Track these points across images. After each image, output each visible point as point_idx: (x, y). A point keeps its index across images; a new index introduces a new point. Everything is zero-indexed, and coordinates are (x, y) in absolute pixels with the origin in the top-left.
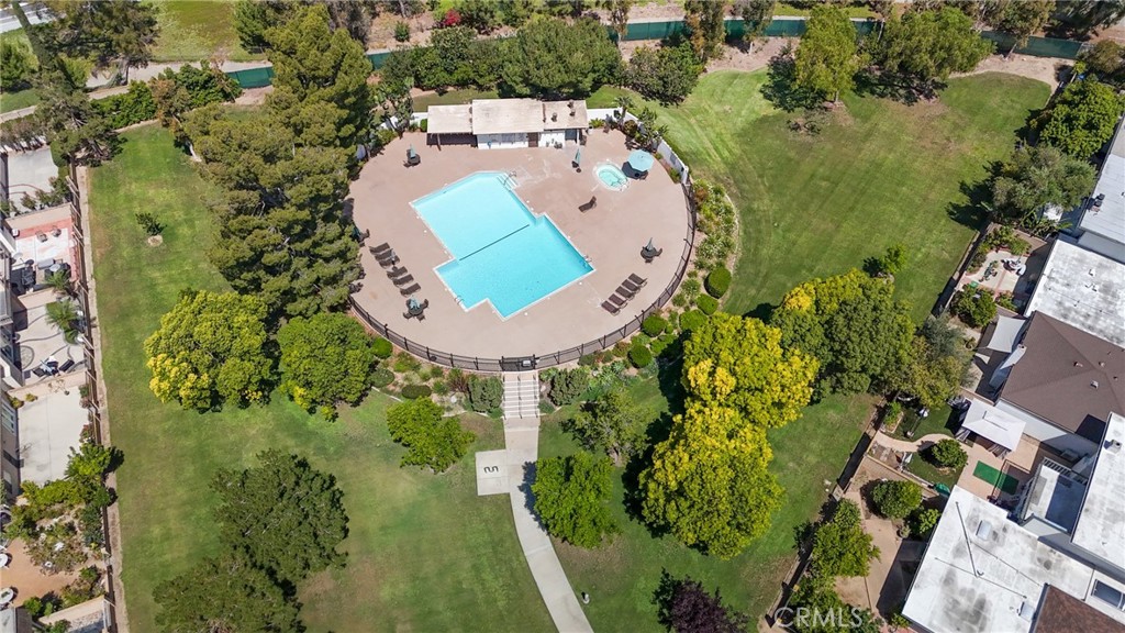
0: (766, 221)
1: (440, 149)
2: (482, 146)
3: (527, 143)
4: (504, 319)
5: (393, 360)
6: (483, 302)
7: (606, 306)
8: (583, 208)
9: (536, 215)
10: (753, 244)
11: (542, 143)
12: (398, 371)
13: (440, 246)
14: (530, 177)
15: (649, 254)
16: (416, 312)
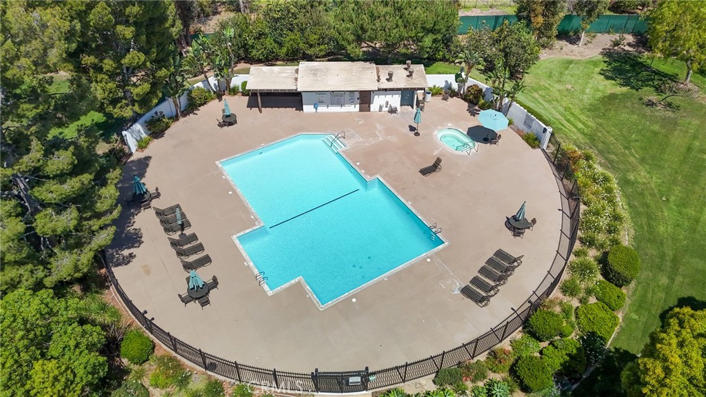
0: (651, 194)
1: (261, 112)
2: (308, 108)
3: (358, 106)
4: (322, 307)
5: (151, 367)
6: (293, 282)
7: (466, 291)
8: (425, 172)
9: (368, 178)
10: (644, 220)
11: (374, 107)
12: (156, 386)
13: (246, 210)
14: (361, 140)
15: (517, 225)
16: (199, 295)
